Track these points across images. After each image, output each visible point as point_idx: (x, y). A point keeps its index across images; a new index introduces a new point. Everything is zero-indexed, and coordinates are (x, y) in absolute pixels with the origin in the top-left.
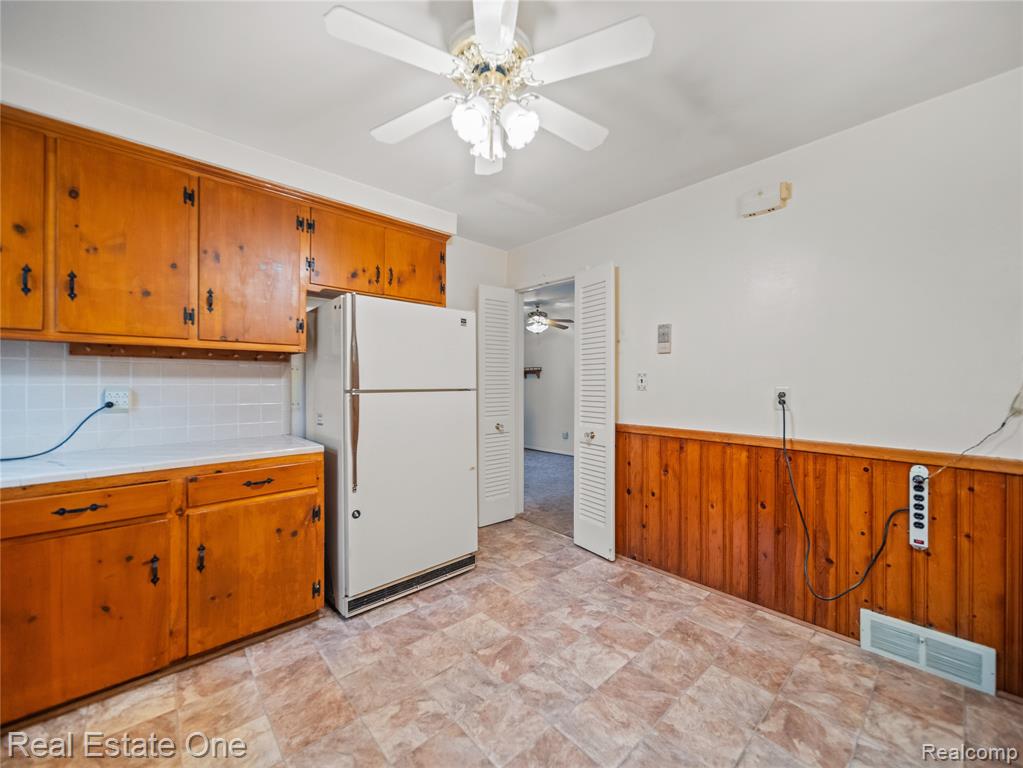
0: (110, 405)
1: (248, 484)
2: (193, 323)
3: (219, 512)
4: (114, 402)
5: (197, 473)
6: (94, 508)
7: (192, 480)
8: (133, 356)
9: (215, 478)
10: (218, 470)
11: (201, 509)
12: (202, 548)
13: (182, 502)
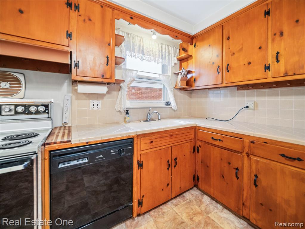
0: (247, 107)
1: (283, 156)
2: (269, 71)
3: (265, 163)
4: (249, 106)
5: (255, 140)
6: (220, 140)
7: (252, 142)
8: (257, 89)
9: (263, 145)
10: (266, 142)
11: (257, 157)
12: (256, 176)
13: (248, 150)
